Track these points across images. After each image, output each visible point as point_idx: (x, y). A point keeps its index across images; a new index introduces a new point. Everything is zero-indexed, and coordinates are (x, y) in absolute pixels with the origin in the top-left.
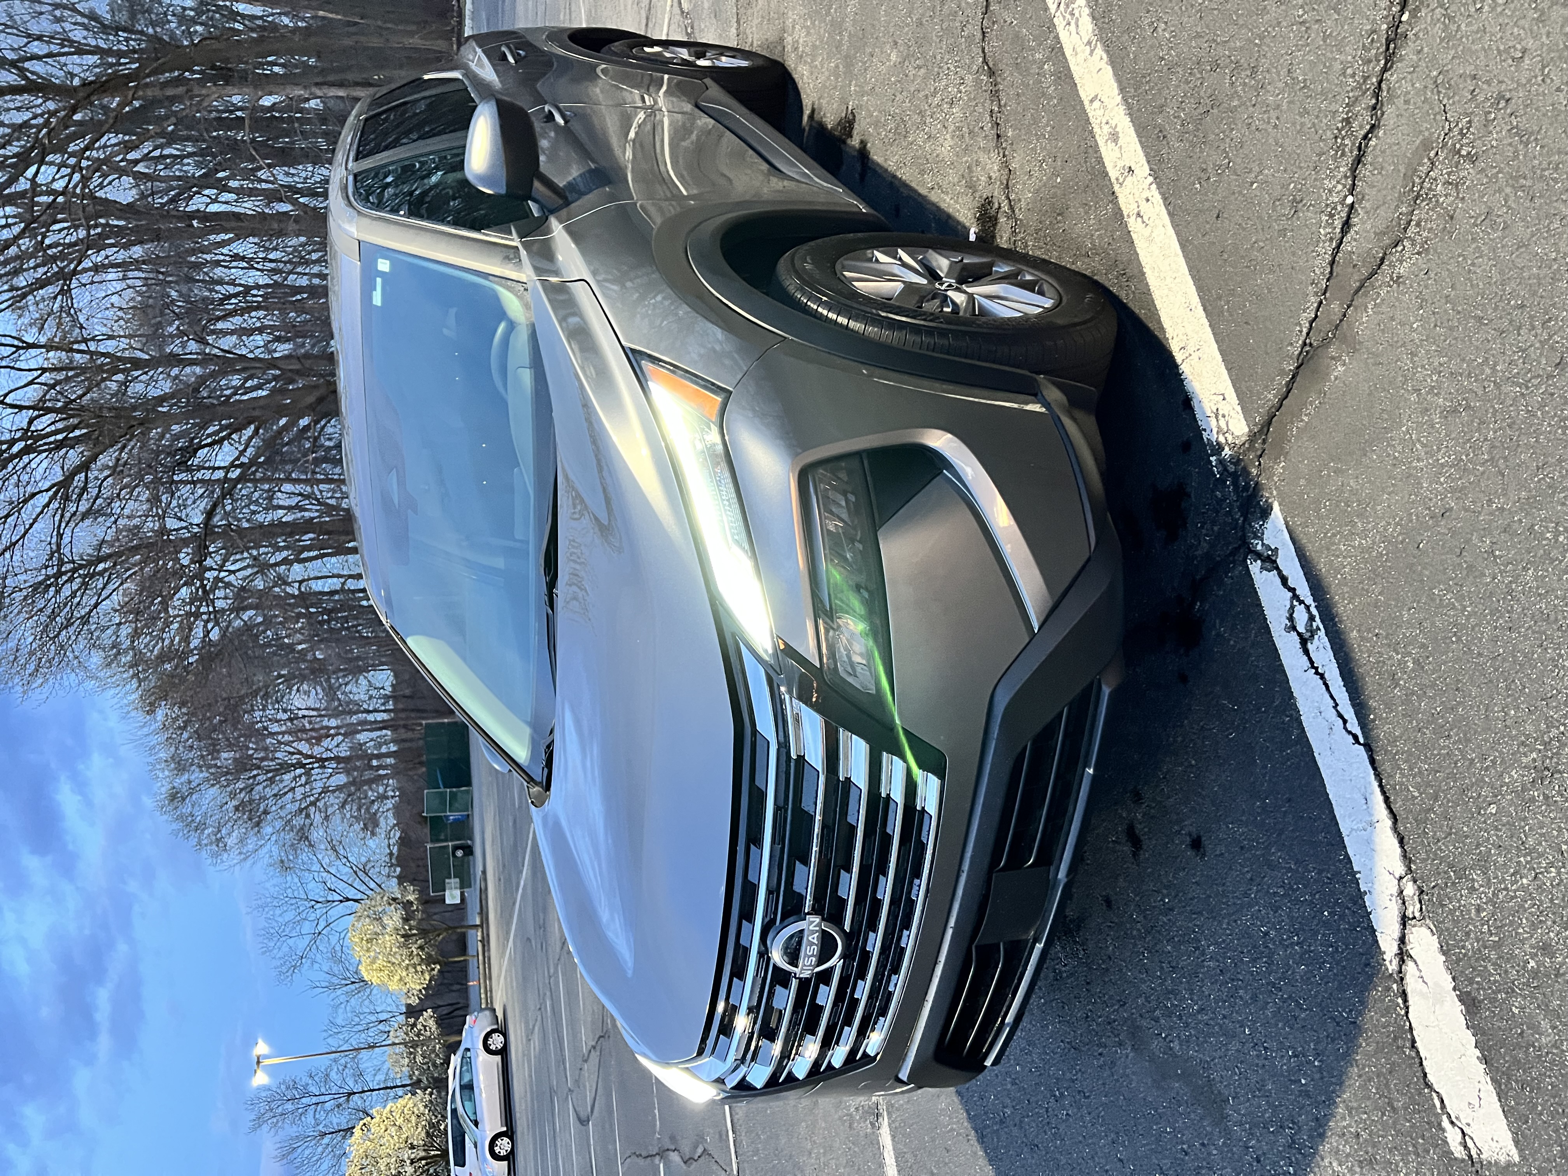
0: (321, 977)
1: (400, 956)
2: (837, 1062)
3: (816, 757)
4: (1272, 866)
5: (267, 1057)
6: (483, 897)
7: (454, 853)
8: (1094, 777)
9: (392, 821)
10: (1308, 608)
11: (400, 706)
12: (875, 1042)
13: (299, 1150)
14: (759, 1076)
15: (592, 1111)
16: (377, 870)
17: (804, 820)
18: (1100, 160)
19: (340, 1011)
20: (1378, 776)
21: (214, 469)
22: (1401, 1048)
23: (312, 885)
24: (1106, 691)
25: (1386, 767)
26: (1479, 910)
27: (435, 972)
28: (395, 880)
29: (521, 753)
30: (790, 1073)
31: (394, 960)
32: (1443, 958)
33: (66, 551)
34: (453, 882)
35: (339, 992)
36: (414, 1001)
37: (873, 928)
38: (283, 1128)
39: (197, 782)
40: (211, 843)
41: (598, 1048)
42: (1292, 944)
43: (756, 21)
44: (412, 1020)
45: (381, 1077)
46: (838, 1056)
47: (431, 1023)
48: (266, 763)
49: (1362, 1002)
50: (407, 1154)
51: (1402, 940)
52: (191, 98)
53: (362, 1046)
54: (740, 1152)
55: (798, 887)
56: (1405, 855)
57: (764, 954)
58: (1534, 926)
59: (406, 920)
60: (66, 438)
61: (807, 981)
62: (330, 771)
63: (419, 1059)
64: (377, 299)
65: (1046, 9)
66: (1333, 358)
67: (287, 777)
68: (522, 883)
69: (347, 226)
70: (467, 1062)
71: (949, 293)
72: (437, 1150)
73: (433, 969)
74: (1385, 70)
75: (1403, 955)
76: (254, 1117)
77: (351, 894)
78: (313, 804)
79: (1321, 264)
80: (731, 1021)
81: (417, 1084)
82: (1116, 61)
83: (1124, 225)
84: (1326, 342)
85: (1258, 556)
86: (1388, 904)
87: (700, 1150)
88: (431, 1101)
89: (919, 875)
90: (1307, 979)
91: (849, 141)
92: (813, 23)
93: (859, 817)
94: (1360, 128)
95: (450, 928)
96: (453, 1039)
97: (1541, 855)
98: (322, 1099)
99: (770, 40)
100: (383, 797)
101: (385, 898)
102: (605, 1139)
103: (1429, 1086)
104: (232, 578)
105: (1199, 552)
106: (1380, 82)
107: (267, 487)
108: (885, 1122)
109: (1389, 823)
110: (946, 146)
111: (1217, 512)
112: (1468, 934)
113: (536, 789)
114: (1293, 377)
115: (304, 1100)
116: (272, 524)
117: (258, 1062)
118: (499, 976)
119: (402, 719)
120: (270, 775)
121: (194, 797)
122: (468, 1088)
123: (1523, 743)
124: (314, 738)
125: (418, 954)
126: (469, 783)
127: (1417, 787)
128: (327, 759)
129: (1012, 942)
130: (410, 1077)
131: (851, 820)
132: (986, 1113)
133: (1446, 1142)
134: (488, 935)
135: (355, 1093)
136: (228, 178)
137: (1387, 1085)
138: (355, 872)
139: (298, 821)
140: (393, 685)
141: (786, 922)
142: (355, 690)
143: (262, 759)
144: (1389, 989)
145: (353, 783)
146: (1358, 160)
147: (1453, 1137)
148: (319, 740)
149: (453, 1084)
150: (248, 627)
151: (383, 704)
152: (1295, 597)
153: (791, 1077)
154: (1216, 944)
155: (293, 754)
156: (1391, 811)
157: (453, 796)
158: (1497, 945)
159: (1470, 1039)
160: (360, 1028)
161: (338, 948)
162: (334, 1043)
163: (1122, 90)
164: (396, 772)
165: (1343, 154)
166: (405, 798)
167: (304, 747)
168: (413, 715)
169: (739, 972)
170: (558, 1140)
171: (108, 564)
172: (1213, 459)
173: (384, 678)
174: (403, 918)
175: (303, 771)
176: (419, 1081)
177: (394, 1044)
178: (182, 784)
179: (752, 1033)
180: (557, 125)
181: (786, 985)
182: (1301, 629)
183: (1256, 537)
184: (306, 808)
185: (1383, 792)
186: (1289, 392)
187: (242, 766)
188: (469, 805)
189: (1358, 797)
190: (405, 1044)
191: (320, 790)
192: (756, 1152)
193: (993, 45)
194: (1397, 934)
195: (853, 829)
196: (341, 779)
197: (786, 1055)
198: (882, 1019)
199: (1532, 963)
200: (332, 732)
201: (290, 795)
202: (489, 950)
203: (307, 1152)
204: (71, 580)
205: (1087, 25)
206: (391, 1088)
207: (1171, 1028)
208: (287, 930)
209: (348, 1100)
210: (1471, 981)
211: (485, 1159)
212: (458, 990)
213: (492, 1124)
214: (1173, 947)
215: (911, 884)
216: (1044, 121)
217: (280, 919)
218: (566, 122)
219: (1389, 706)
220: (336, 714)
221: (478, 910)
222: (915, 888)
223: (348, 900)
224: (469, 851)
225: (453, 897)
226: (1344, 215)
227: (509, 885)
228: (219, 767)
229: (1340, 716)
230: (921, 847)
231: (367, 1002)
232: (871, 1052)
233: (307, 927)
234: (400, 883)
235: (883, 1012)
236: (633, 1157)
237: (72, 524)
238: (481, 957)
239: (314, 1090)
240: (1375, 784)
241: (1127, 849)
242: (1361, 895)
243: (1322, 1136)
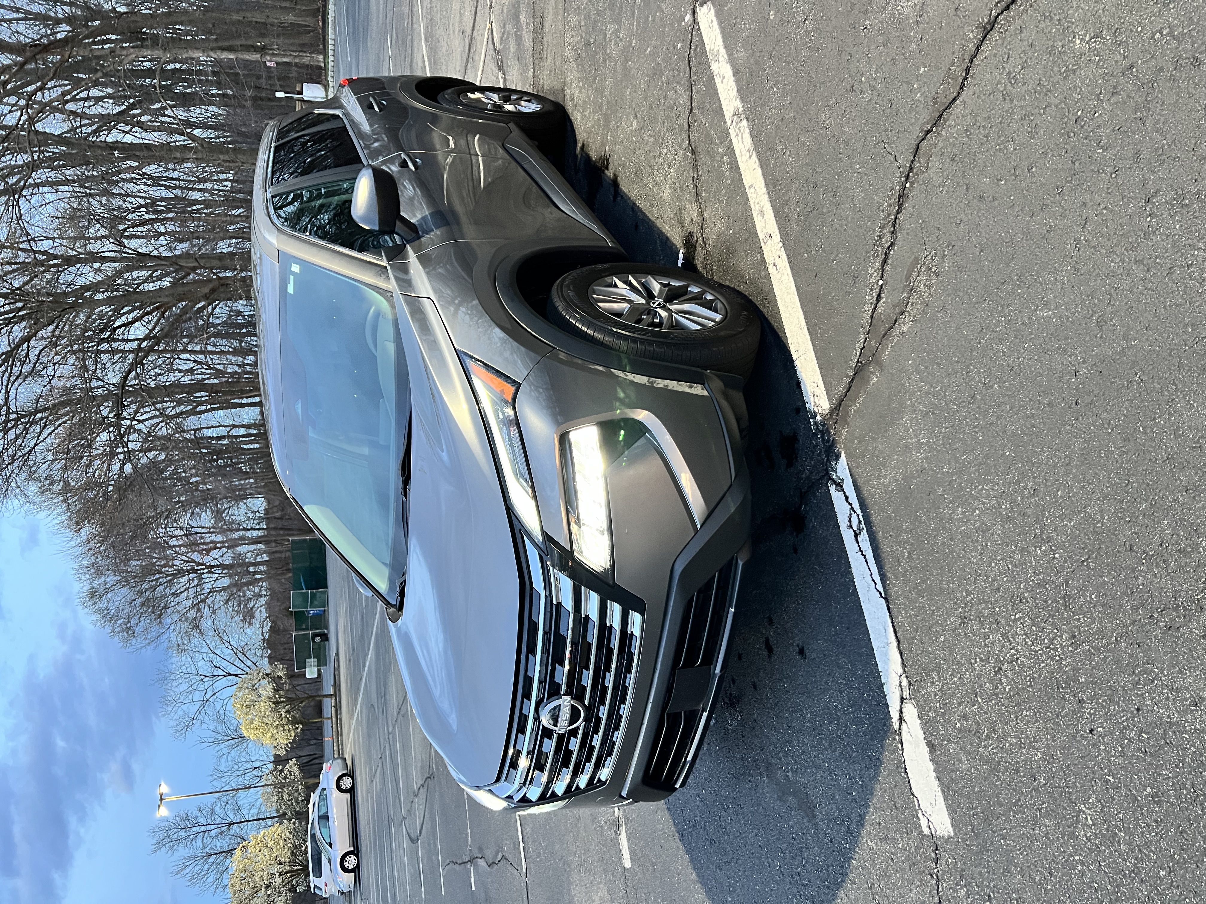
0: (209, 735)
1: (272, 719)
2: (582, 786)
3: (568, 604)
4: (839, 667)
5: (167, 795)
6: (337, 673)
7: (313, 641)
8: (735, 613)
9: (265, 614)
10: (858, 515)
11: (272, 526)
12: (605, 774)
13: (191, 867)
14: (534, 793)
15: (420, 833)
16: (253, 651)
17: (560, 640)
18: (754, 226)
19: (223, 760)
20: (891, 617)
21: (128, 341)
22: (899, 773)
23: (201, 664)
24: (741, 563)
25: (895, 611)
26: (936, 695)
27: (299, 731)
28: (267, 659)
29: (382, 586)
30: (553, 792)
31: (267, 721)
32: (919, 721)
33: (12, 404)
34: (312, 661)
35: (222, 746)
36: (282, 753)
37: (602, 703)
38: (178, 850)
39: (112, 583)
40: (123, 631)
41: (426, 786)
42: (849, 713)
43: (545, 73)
44: (280, 767)
45: (254, 811)
46: (582, 781)
47: (295, 769)
48: (167, 569)
49: (882, 747)
50: (276, 869)
51: (901, 711)
52: (114, 57)
53: (240, 787)
54: (528, 856)
55: (557, 679)
56: (903, 663)
57: (537, 719)
58: (959, 704)
59: (276, 690)
60: (14, 317)
61: (564, 735)
62: (217, 575)
63: (286, 797)
64: (290, 289)
65: (725, 122)
66: (872, 372)
67: (183, 580)
68: (368, 663)
69: (268, 236)
70: (323, 798)
71: (658, 310)
72: (300, 865)
73: (297, 728)
74: (898, 212)
75: (901, 720)
76: (155, 842)
77: (233, 670)
78: (203, 601)
79: (867, 316)
80: (517, 760)
81: (282, 816)
82: (764, 165)
83: (766, 269)
84: (869, 363)
85: (834, 482)
86: (894, 690)
87: (500, 856)
88: (294, 829)
89: (629, 672)
90: (856, 733)
91: (606, 172)
92: (584, 85)
93: (593, 637)
94: (887, 240)
95: (311, 697)
96: (312, 781)
97: (962, 665)
98: (208, 827)
99: (556, 87)
100: (258, 596)
101: (261, 674)
102: (431, 853)
103: (913, 794)
104: (140, 426)
105: (804, 476)
106: (896, 218)
107: (169, 355)
108: (623, 830)
109: (896, 644)
110: (666, 193)
111: (813, 453)
112: (930, 708)
113: (392, 610)
114: (853, 379)
115: (194, 829)
116: (173, 384)
117: (161, 799)
118: (349, 733)
119: (273, 535)
120: (169, 578)
121: (109, 595)
122: (324, 818)
123: (955, 603)
124: (204, 550)
125: (286, 717)
126: (326, 586)
127: (909, 624)
128: (214, 566)
129: (691, 711)
130: (277, 811)
131: (589, 640)
132: (685, 821)
133: (920, 826)
134: (340, 702)
135: (234, 823)
136: (140, 115)
137: (893, 794)
138: (236, 654)
139: (192, 614)
140: (265, 510)
141: (551, 700)
142: (236, 512)
143: (164, 566)
144: (894, 739)
145: (235, 585)
146: (885, 261)
147: (923, 822)
148: (208, 551)
149: (312, 816)
150: (154, 463)
151: (259, 524)
152: (852, 509)
153: (554, 794)
154: (811, 712)
155: (187, 562)
156: (897, 637)
157: (313, 596)
158: (944, 714)
159: (931, 766)
160: (238, 773)
161: (222, 712)
162: (218, 785)
163: (767, 185)
164: (269, 577)
165: (878, 256)
166: (274, 595)
167: (197, 557)
168: (281, 532)
169: (522, 730)
170: (394, 855)
171: (45, 414)
172: (811, 421)
173: (259, 504)
174: (274, 689)
175: (195, 575)
176: (285, 814)
177: (266, 785)
178: (99, 584)
179: (530, 767)
180: (411, 170)
181: (550, 738)
182: (855, 528)
183: (833, 471)
184: (198, 604)
185: (893, 627)
186: (850, 387)
187: (148, 571)
188: (325, 603)
189: (882, 628)
190: (274, 785)
191: (208, 591)
192: (539, 855)
193: (695, 135)
194: (898, 708)
195: (590, 645)
196: (226, 582)
197: (550, 781)
198: (609, 758)
199: (958, 725)
200: (219, 545)
201: (186, 594)
202: (341, 714)
203: (197, 868)
204: (15, 426)
205: (748, 140)
206: (263, 819)
207: (788, 764)
208: (182, 698)
209: (229, 829)
210: (932, 735)
211: (337, 872)
212: (315, 744)
213: (342, 845)
214: (789, 714)
215: (625, 677)
216: (723, 192)
217: (176, 690)
218: (416, 169)
219: (897, 578)
220: (222, 531)
221: (332, 683)
222: (628, 679)
223: (230, 675)
224: (325, 637)
225: (312, 673)
226: (877, 290)
227: (357, 664)
228: (129, 572)
229: (873, 581)
230: (631, 656)
231: (244, 754)
232: (603, 779)
233: (198, 696)
234: (270, 663)
235: (610, 754)
236: (451, 864)
237: (16, 384)
238: (334, 719)
239: (202, 821)
240: (890, 621)
241: (765, 653)
242: (882, 685)
243: (862, 825)
